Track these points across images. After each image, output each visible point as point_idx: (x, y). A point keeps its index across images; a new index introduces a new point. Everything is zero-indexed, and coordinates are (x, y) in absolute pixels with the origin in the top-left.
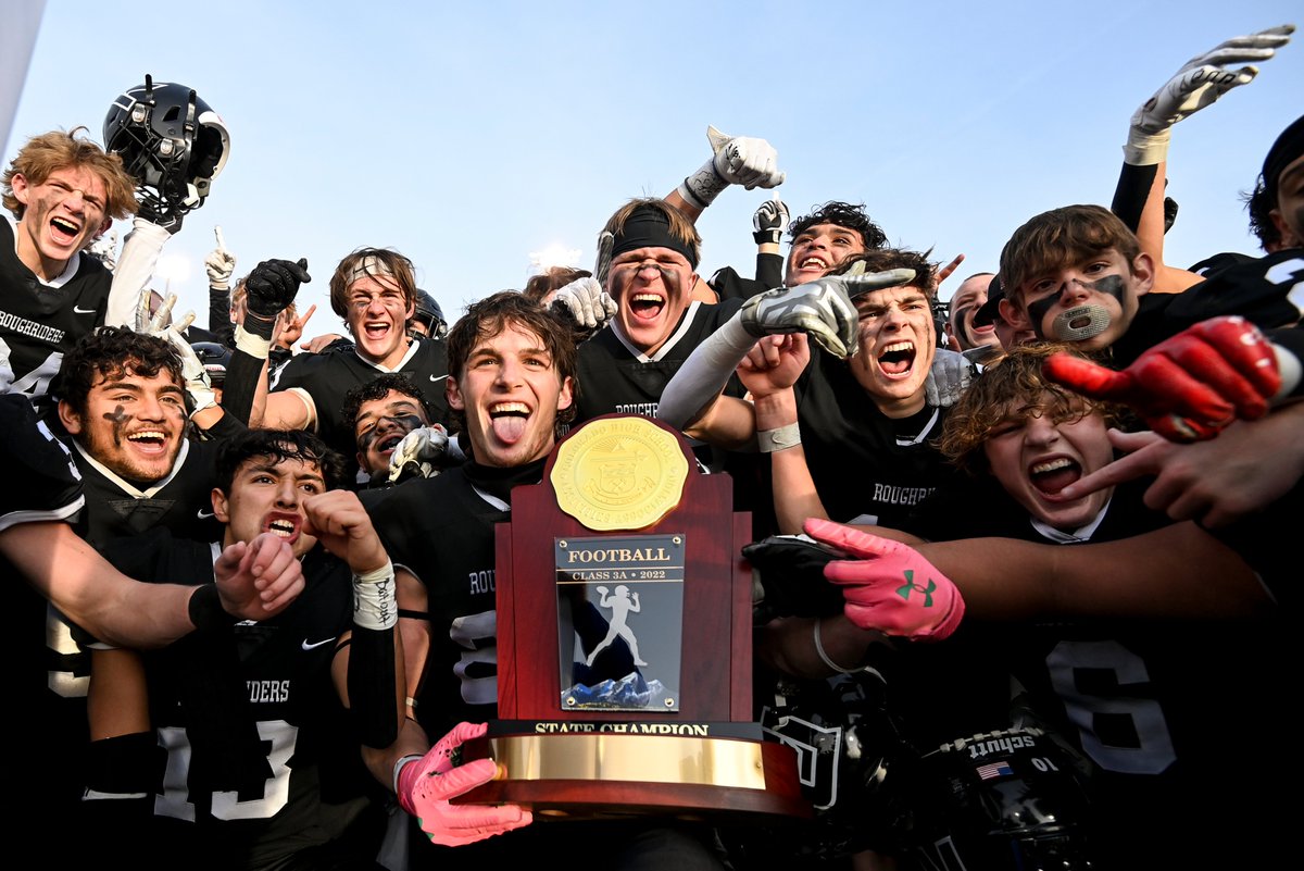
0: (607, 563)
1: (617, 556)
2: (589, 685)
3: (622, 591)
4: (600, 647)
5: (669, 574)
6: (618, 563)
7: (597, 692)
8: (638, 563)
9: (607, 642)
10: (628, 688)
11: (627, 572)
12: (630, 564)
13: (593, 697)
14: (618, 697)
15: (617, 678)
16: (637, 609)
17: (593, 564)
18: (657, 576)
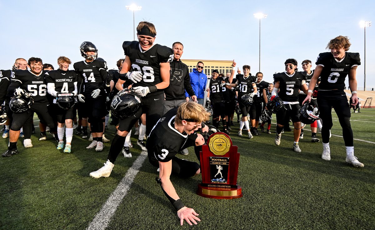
0: (218, 161)
1: (219, 160)
2: (215, 179)
3: (220, 166)
4: (217, 174)
5: (227, 164)
6: (219, 161)
7: (216, 180)
8: (222, 161)
9: (218, 174)
10: (220, 180)
11: (221, 163)
12: (221, 161)
13: (216, 181)
14: (219, 181)
15: (219, 178)
16: (222, 169)
17: (215, 161)
18: (225, 164)
